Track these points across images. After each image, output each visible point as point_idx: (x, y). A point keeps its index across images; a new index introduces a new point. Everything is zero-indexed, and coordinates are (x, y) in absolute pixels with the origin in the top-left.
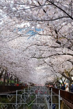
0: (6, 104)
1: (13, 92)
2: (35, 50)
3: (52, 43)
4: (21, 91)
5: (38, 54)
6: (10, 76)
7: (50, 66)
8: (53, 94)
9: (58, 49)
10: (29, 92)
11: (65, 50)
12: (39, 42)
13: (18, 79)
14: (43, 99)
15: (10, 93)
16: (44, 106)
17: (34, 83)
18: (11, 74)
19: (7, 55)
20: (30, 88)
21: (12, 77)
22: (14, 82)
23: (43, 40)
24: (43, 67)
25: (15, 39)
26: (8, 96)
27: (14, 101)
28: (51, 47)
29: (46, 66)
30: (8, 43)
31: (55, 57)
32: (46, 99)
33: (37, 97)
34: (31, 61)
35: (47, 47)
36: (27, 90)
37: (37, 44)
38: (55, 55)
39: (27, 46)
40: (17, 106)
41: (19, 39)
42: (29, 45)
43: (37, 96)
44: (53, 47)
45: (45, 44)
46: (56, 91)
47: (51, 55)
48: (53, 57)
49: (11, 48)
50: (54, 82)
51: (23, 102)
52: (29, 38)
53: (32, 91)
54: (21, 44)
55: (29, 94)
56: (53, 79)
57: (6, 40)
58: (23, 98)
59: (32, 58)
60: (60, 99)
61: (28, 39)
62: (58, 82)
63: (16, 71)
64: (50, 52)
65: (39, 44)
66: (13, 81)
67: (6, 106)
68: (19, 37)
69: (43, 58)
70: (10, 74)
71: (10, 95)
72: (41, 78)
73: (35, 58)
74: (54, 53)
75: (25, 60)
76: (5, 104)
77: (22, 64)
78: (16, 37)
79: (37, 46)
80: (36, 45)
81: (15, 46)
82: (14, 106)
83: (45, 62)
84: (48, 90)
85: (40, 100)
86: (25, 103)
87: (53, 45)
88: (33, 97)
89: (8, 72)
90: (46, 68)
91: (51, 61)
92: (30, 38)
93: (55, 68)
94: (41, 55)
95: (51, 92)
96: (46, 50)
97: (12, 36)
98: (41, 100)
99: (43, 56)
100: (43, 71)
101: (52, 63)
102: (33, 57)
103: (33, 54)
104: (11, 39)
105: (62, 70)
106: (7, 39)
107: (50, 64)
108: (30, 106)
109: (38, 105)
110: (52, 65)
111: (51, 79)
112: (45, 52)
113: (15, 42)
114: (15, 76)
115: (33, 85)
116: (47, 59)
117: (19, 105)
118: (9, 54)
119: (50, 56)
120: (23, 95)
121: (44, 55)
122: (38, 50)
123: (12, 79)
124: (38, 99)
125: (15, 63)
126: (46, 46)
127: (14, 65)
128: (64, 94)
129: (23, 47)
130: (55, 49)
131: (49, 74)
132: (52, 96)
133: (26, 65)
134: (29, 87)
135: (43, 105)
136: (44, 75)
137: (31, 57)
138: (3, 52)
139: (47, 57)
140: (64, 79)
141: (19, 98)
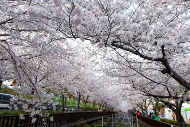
1: (110, 116)
4: (115, 115)
5: (123, 94)
8: (133, 117)
9: (134, 91)
11: (138, 92)
13: (112, 108)
23: (125, 87)
24: (126, 101)
27: (111, 121)
29: (128, 100)
31: (133, 95)
34: (119, 98)
41: (112, 86)
44: (131, 90)
45: (127, 89)
46: (135, 115)
50: (133, 110)
57: (106, 87)
60: (137, 120)
62: (135, 109)
63: (111, 104)
64: (129, 93)
69: (126, 96)
74: (132, 93)
80: (122, 89)
88: (122, 119)
89: (107, 104)
90: (128, 102)
91: (130, 98)
93: (133, 102)
98: (126, 121)
100: (126, 103)
103: (120, 94)
105: (137, 103)
110: (131, 100)
111: (131, 108)
113: (110, 88)
114: (111, 106)
115: (121, 111)
119: (130, 95)
121: (126, 94)
125: (111, 99)
128: (139, 117)
134: (118, 113)
135: (128, 123)
136: (127, 106)
139: (128, 96)
140: (138, 108)
141: (114, 119)
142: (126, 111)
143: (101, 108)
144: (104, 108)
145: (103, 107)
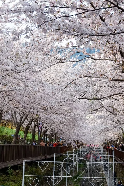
0: (37, 177)
1: (48, 157)
2: (86, 85)
3: (115, 73)
4: (61, 156)
5: (90, 92)
6: (43, 130)
7: (110, 113)
8: (116, 161)
10: (75, 157)
12: (92, 72)
13: (56, 135)
14: (100, 170)
15: (42, 158)
16: (101, 182)
17: (83, 142)
18: (45, 126)
19: (39, 94)
20: (77, 150)
21: (46, 131)
22: (50, 139)
23: (99, 69)
24: (99, 114)
25: (52, 67)
26: (40, 163)
27: (49, 172)
28: (113, 80)
29: (104, 113)
30: (39, 74)
31: (120, 97)
32: (103, 169)
33: (88, 166)
34: (78, 105)
35: (105, 80)
36: (72, 153)
37: (89, 75)
38: (119, 94)
39: (72, 79)
40: (55, 180)
41: (58, 67)
42: (75, 77)
43: (88, 164)
44: (116, 80)
47: (113, 94)
48: (115, 98)
49: (44, 82)
50: (117, 141)
51: (64, 174)
52: (74, 65)
53: (80, 156)
54: (62, 75)
55: (75, 160)
56: (116, 135)
57: (36, 68)
58: (65, 168)
59: (80, 99)
61: (73, 67)
64: (110, 89)
65: (92, 76)
66: (48, 138)
67: (37, 181)
68: (58, 63)
69: (98, 99)
70: (42, 126)
71: (43, 162)
72: (95, 133)
73: (85, 98)
74: (118, 91)
75: (69, 102)
76: (34, 178)
77: (63, 109)
78: (54, 64)
79: (89, 79)
80: (87, 77)
81: (52, 78)
82: (49, 180)
83: (103, 106)
84: (108, 154)
85: (94, 171)
86: (68, 175)
87: (117, 78)
88: (82, 167)
89: (40, 122)
90: (104, 117)
91: (113, 104)
92: (76, 64)
93: (120, 117)
94: (96, 95)
95: (113, 157)
96: (104, 85)
97: (46, 62)
98: (96, 171)
99: (99, 95)
100: (100, 121)
101: (115, 107)
102: (82, 98)
103: (82, 92)
104: (44, 66)
106: (38, 66)
107: (111, 109)
108: (76, 181)
109: (90, 179)
110: (114, 112)
111: (112, 136)
112: (103, 89)
113: (52, 73)
114: (51, 130)
115: (81, 145)
116: (105, 101)
117: (59, 179)
118: (42, 92)
119: (111, 96)
120: (64, 162)
121: (100, 93)
122: (91, 85)
123: (47, 134)
124: (91, 170)
125: (51, 108)
126: (105, 78)
127: (50, 111)
129: (65, 80)
130: (120, 84)
131: (109, 126)
132: (115, 164)
133: (70, 110)
134: (74, 149)
136: (101, 128)
137: (78, 97)
138: (31, 89)
139: (106, 98)
141: (58, 167)
142: (98, 142)
143: (22, 134)
144: (30, 136)
145: (26, 131)
